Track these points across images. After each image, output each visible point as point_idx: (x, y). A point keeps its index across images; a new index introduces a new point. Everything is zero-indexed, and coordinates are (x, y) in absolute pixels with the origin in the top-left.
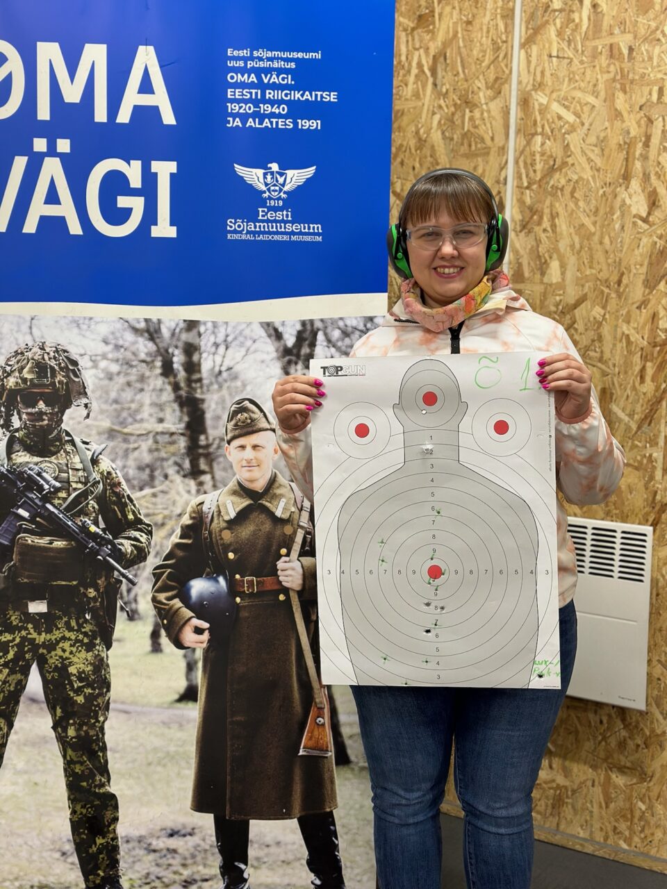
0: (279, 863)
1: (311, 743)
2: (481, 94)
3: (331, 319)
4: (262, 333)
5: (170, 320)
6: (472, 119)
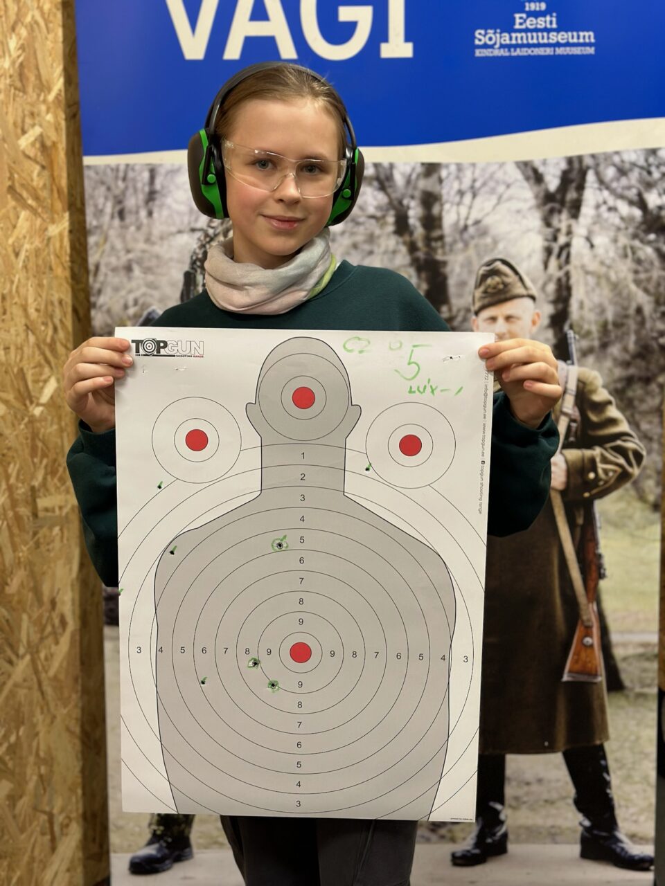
0: (541, 803)
1: (578, 667)
3: (605, 154)
4: (517, 175)
5: (405, 164)
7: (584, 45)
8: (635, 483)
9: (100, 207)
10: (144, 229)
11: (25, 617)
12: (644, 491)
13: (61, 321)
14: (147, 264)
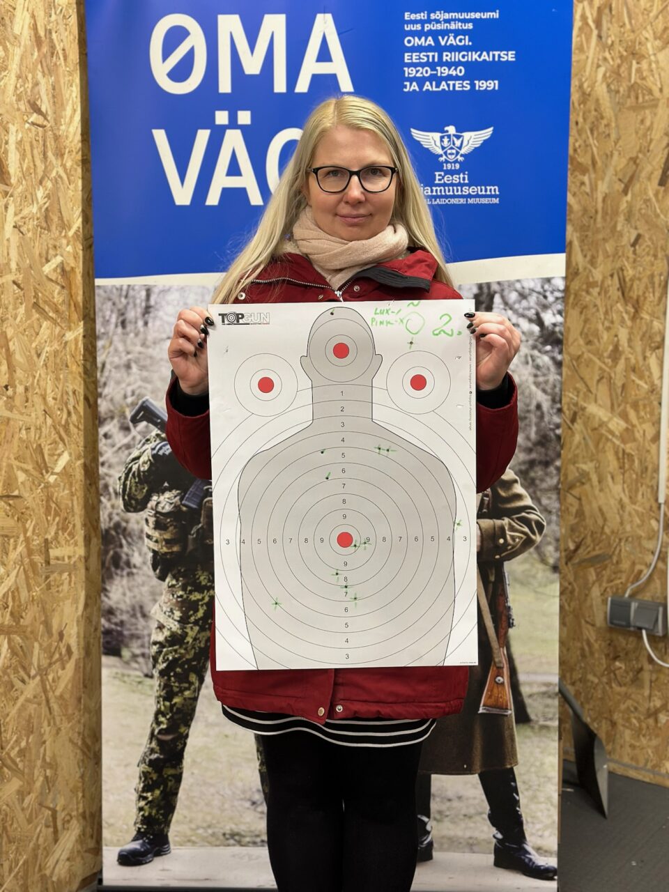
0: (462, 817)
1: (491, 702)
2: (649, 45)
3: (508, 281)
6: (639, 71)
7: (491, 196)
8: (538, 548)
9: (107, 318)
10: (141, 336)
11: (36, 645)
12: (545, 555)
13: (74, 407)
14: (142, 363)
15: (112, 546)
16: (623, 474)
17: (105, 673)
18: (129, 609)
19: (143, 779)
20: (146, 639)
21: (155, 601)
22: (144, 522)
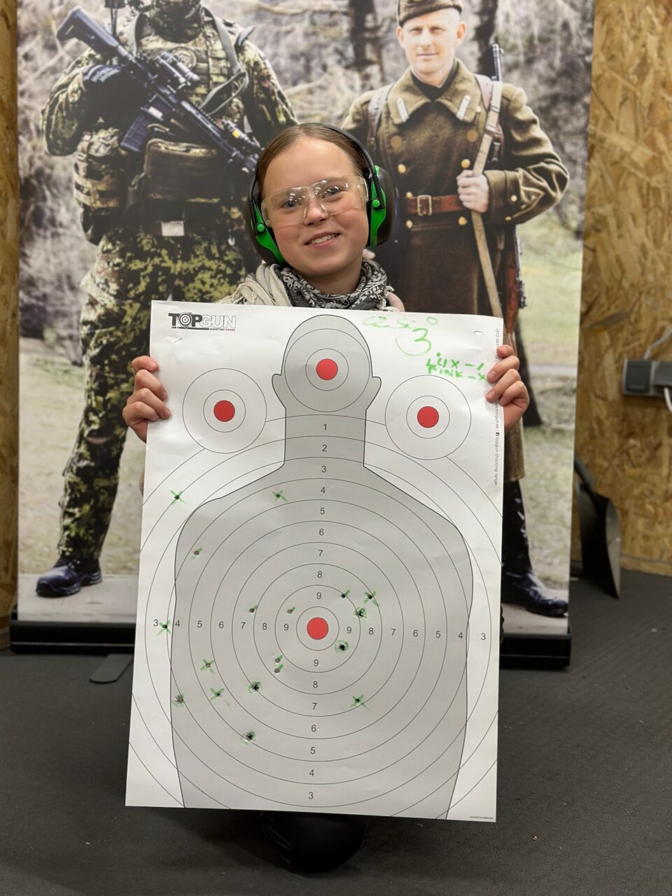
8: (558, 208)
12: (566, 217)
15: (32, 199)
16: (647, 213)
17: (23, 358)
18: (54, 279)
19: (69, 491)
20: (75, 318)
21: (86, 269)
22: (72, 169)
